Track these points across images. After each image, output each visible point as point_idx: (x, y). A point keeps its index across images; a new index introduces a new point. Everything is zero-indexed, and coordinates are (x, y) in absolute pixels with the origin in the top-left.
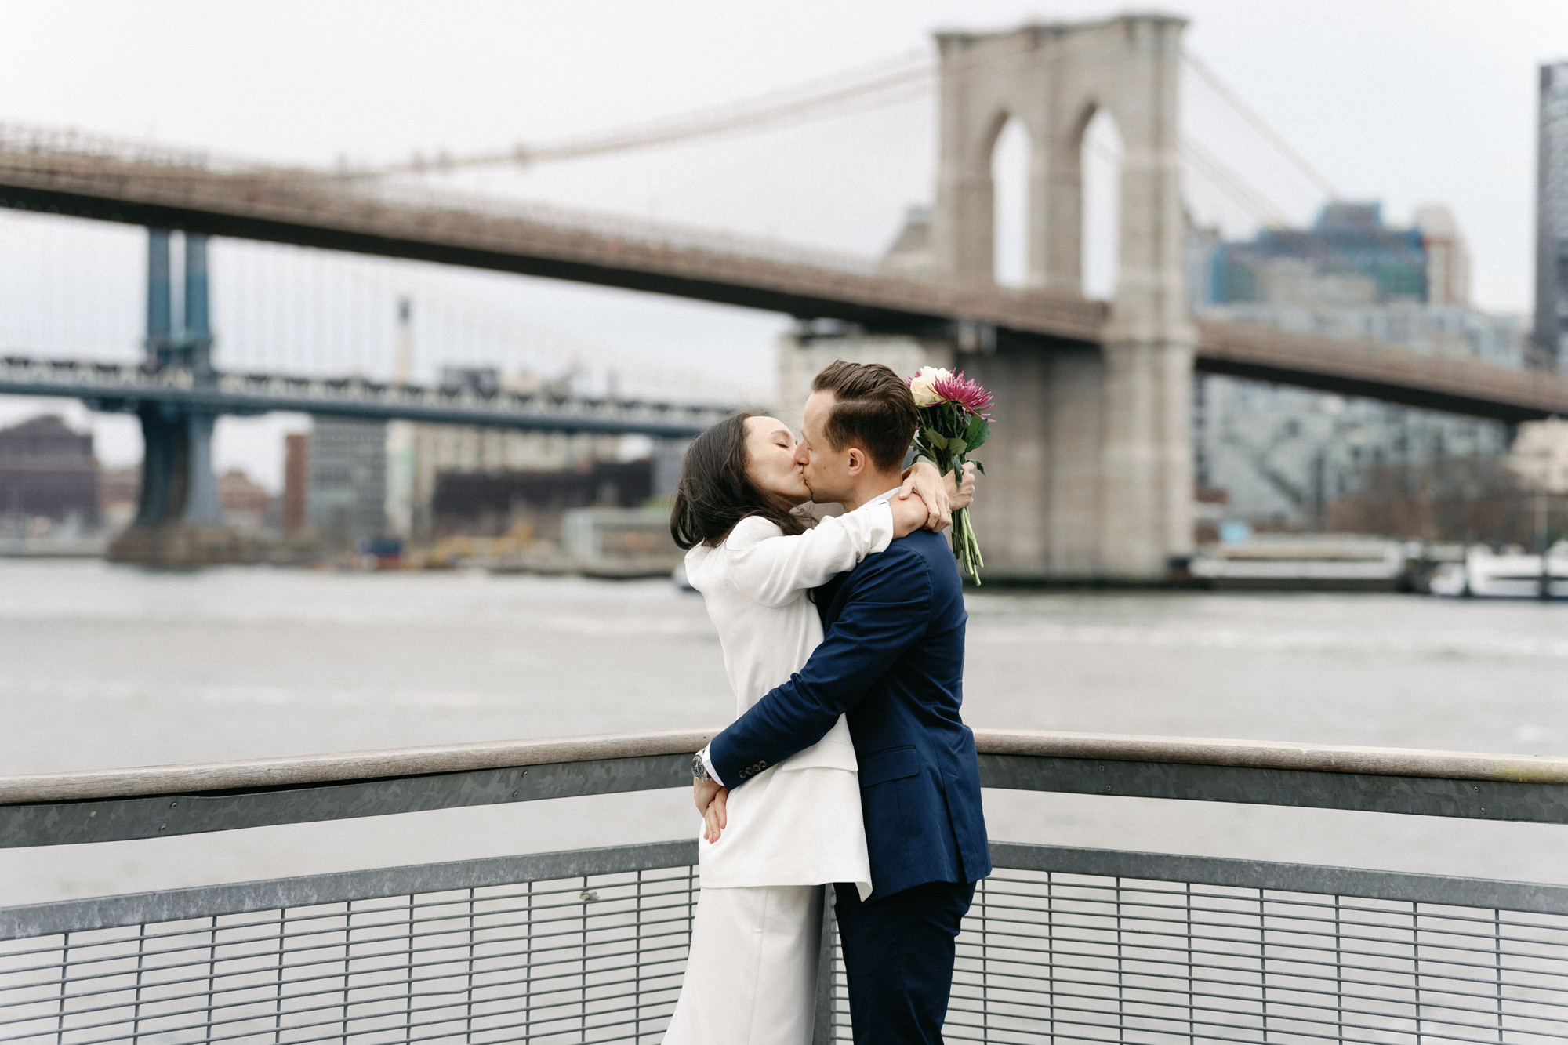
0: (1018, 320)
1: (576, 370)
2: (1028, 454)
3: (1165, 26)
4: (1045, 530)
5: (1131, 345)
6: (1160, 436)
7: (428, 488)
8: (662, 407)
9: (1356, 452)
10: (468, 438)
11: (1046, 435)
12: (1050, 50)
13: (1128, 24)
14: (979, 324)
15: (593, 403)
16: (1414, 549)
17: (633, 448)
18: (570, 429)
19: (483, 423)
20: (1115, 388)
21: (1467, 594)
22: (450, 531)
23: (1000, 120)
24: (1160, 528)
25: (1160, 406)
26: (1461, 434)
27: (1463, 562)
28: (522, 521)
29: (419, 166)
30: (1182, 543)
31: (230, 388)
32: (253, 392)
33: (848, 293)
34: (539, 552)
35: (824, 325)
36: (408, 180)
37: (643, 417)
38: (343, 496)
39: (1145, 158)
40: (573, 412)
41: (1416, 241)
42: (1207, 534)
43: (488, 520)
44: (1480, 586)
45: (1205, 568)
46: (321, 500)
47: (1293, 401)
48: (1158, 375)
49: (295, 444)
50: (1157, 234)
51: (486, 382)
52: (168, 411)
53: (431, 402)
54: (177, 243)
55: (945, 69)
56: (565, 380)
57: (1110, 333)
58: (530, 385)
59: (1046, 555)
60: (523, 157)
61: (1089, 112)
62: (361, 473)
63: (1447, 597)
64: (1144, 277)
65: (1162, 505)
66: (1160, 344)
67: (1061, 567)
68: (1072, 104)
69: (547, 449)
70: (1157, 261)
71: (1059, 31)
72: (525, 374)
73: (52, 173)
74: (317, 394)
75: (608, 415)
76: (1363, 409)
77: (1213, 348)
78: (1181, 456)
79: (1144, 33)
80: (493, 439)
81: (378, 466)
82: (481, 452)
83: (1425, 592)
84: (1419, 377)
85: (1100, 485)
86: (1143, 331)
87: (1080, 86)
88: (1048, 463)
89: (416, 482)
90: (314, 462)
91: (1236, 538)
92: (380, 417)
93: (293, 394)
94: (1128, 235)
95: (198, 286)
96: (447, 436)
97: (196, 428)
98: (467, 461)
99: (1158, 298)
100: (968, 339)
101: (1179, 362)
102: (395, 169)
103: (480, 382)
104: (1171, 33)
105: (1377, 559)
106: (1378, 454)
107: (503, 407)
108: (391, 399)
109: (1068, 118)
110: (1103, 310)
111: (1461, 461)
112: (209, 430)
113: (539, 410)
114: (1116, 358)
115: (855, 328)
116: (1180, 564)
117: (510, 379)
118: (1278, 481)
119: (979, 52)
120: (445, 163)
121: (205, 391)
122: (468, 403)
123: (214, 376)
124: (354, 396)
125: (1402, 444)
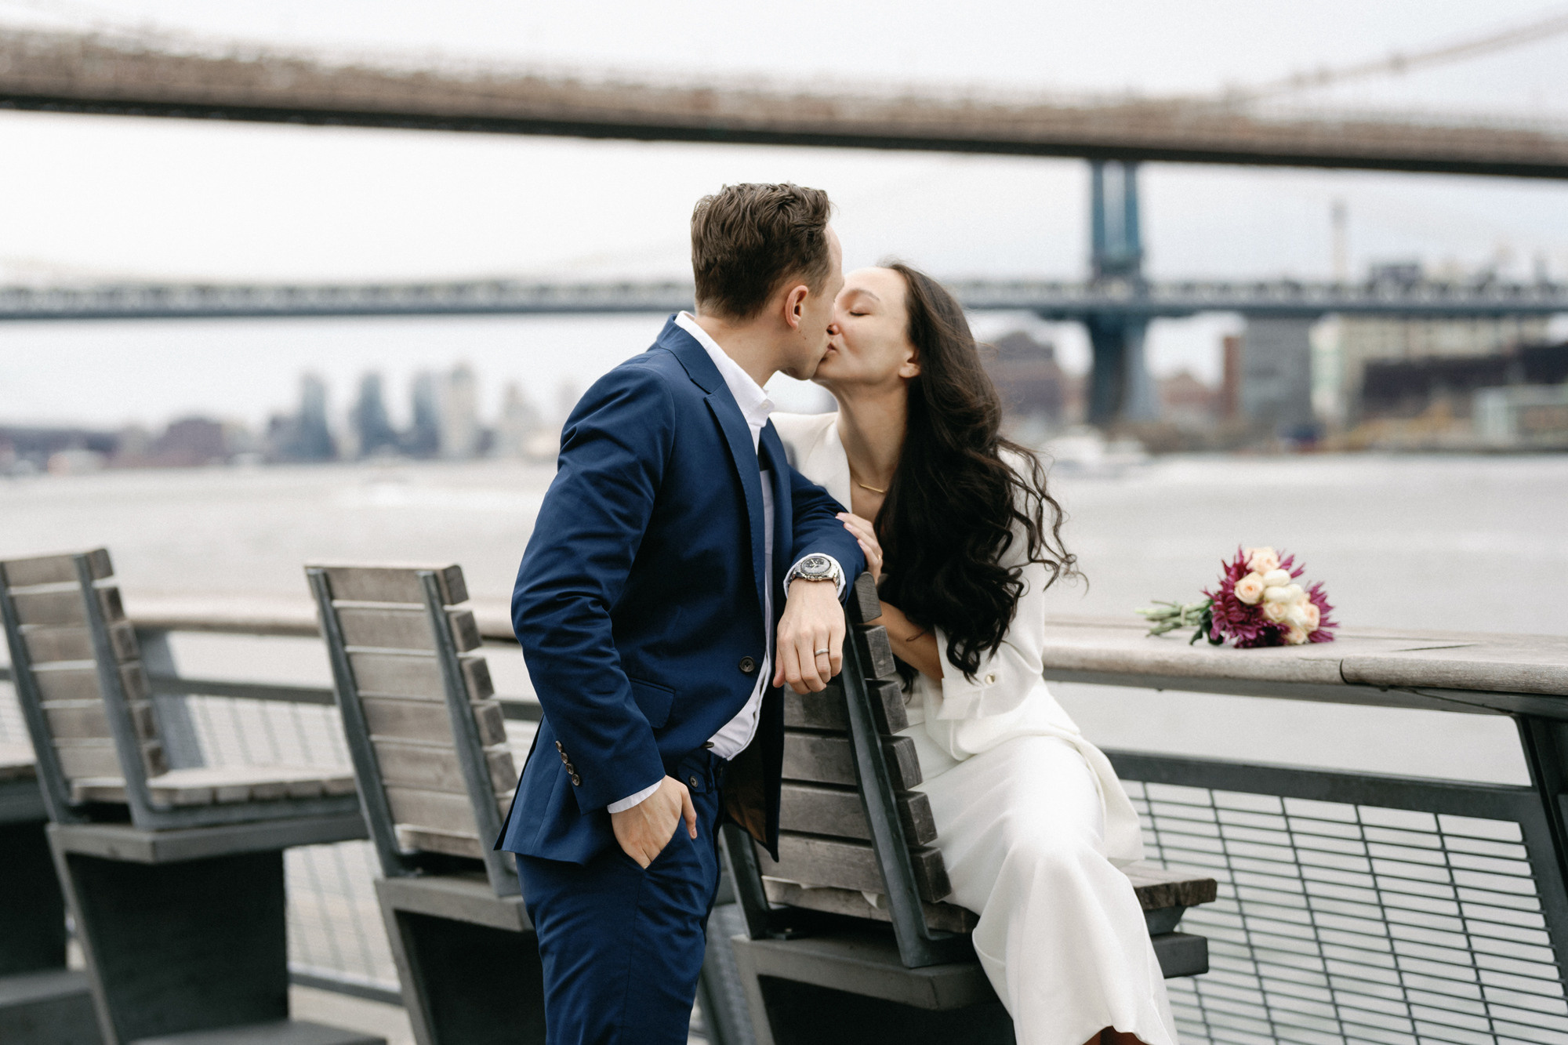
7: (1357, 375)
10: (1394, 328)
15: (1516, 289)
18: (1496, 314)
19: (1406, 314)
22: (1376, 417)
28: (1441, 403)
29: (1298, 81)
31: (1164, 297)
32: (1185, 297)
34: (1455, 434)
38: (1273, 389)
40: (1497, 298)
43: (1409, 405)
46: (1252, 393)
49: (1230, 346)
51: (1408, 275)
52: (1110, 321)
53: (1352, 298)
54: (1113, 174)
56: (1490, 269)
58: (1455, 276)
60: (1398, 64)
62: (1289, 367)
69: (1474, 335)
74: (1244, 297)
75: (1535, 299)
80: (1418, 328)
81: (1305, 359)
82: (1406, 341)
89: (1345, 374)
92: (1314, 314)
93: (1224, 299)
96: (1373, 328)
97: (1132, 332)
98: (1393, 350)
103: (1405, 276)
107: (1425, 297)
108: (1316, 298)
112: (1144, 334)
113: (1462, 298)
117: (1434, 270)
120: (1324, 77)
121: (1140, 298)
122: (1389, 295)
123: (1143, 286)
124: (1280, 297)
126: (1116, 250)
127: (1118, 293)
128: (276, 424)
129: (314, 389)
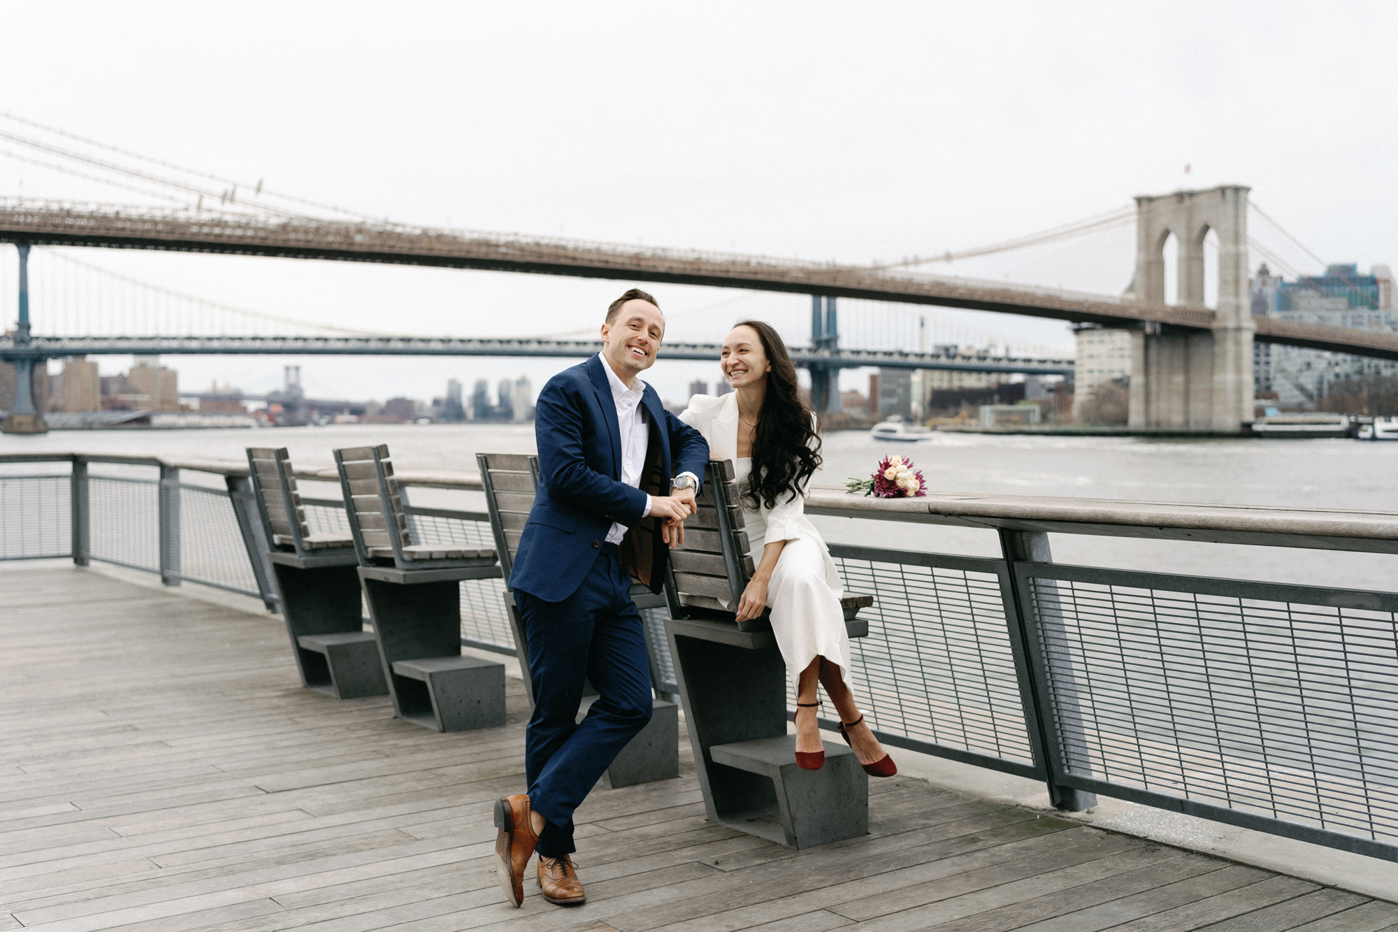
0: (1171, 321)
1: (992, 345)
2: (1179, 379)
3: (1238, 190)
4: (1186, 412)
5: (1225, 330)
6: (1238, 370)
7: (928, 396)
8: (1028, 361)
9: (1337, 376)
10: (945, 375)
11: (1187, 370)
12: (1187, 202)
13: (1222, 190)
14: (1153, 322)
15: (998, 360)
16: (1353, 419)
17: (1017, 378)
18: (989, 371)
19: (951, 369)
20: (1217, 349)
21: (1374, 438)
22: (937, 415)
23: (1166, 234)
24: (1239, 410)
25: (1238, 357)
26: (1386, 366)
27: (1372, 424)
28: (965, 411)
29: (906, 263)
30: (1249, 417)
31: (845, 356)
32: (854, 358)
33: (1093, 310)
34: (973, 424)
35: (1084, 325)
36: (902, 269)
37: (1020, 365)
38: (893, 399)
39: (1231, 248)
40: (988, 363)
41: (1373, 281)
42: (1260, 413)
43: (952, 410)
44: (1379, 434)
45: (1257, 428)
46: (883, 402)
47: (1310, 354)
48: (1238, 343)
49: (873, 378)
50: (1237, 281)
51: (952, 351)
52: (820, 367)
53: (927, 360)
54: (824, 300)
55: (1140, 213)
56: (986, 351)
57: (1215, 325)
58: (972, 353)
59: (1187, 422)
60: (948, 257)
61: (1206, 229)
62: (900, 391)
63: (1365, 439)
64: (1231, 300)
65: (1240, 400)
66: (1238, 329)
67: (1193, 428)
68: (1198, 226)
69: (980, 380)
70: (1237, 293)
71: (1191, 194)
72: (969, 348)
73: (756, 273)
74: (880, 358)
75: (1004, 364)
76: (1340, 357)
77: (1264, 332)
78: (1248, 378)
79: (1229, 194)
80: (955, 375)
81: (907, 387)
82: (951, 381)
83: (1357, 438)
84: (1367, 343)
85: (1211, 392)
86: (1231, 324)
87: (1201, 218)
88: (1188, 382)
89: (924, 395)
90: (881, 387)
91: (1272, 414)
92: (913, 367)
93: (870, 358)
94: (1223, 283)
95: (832, 315)
96: (937, 374)
97: (831, 373)
98: (945, 385)
99: (1238, 309)
100: (1149, 329)
101: (1248, 337)
102: (897, 265)
103: (949, 351)
104: (1242, 194)
105: (1339, 423)
106: (1347, 376)
107: (958, 362)
108: (912, 360)
109: (1196, 232)
110: (1212, 315)
111: (1386, 379)
112: (837, 374)
113: (974, 363)
114: (1218, 336)
115: (1098, 326)
116: (1247, 426)
117: (962, 349)
118: (1302, 389)
119: (1155, 204)
120: (917, 262)
121: (835, 357)
122: (943, 361)
123: (838, 352)
124: (896, 359)
125: (1360, 372)
126: (825, 336)
127: (825, 354)
128: (436, 402)
129: (455, 387)
